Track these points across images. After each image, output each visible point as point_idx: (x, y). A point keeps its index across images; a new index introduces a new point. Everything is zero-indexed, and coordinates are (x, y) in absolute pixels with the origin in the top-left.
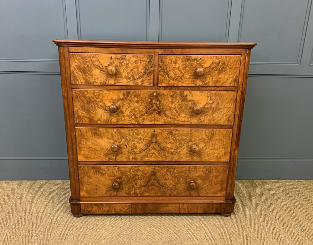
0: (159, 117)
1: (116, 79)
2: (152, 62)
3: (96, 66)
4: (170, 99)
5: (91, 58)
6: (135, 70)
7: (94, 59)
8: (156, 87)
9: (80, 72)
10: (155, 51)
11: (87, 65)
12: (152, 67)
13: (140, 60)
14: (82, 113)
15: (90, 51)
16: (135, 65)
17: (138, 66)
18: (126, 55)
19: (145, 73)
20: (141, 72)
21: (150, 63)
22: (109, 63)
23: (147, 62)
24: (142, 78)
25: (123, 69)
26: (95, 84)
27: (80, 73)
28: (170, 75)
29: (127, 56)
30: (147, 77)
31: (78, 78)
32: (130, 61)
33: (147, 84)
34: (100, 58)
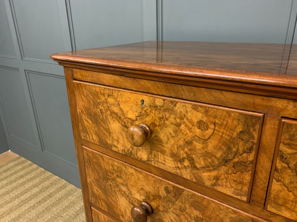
1: (151, 153)
2: (253, 137)
3: (115, 116)
5: (106, 96)
6: (198, 145)
7: (111, 100)
8: (259, 209)
9: (91, 119)
10: (269, 104)
11: (101, 110)
12: (250, 150)
13: (215, 124)
14: (97, 190)
15: (105, 82)
16: (198, 131)
17: (207, 137)
18: (177, 102)
19: (225, 161)
20: (215, 157)
21: (246, 137)
22: (137, 114)
23: (235, 135)
24: (214, 169)
25: (168, 134)
26: (114, 149)
27: (90, 122)
29: (178, 105)
30: (230, 172)
31: (88, 130)
32: (185, 120)
33: (229, 192)
34: (122, 98)
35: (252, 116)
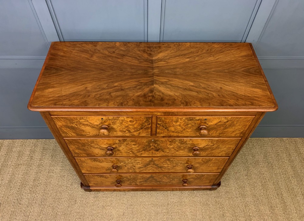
0: (157, 152)
1: (109, 132)
2: (150, 121)
3: (86, 125)
4: (169, 143)
5: (79, 119)
6: (131, 126)
7: (82, 120)
8: (154, 136)
9: (69, 128)
11: (76, 124)
12: (149, 124)
13: (136, 120)
14: (78, 151)
16: (130, 123)
17: (134, 124)
18: (120, 117)
19: (142, 128)
20: (138, 128)
21: (147, 122)
22: (100, 123)
23: (144, 122)
24: (138, 131)
25: (117, 126)
26: (87, 135)
28: (169, 130)
30: (144, 130)
31: (68, 132)
32: (124, 121)
33: (144, 135)
34: (89, 119)
35: (148, 117)
